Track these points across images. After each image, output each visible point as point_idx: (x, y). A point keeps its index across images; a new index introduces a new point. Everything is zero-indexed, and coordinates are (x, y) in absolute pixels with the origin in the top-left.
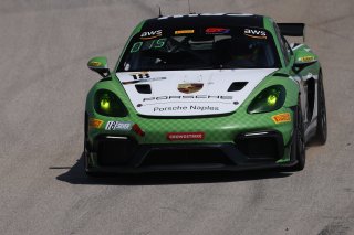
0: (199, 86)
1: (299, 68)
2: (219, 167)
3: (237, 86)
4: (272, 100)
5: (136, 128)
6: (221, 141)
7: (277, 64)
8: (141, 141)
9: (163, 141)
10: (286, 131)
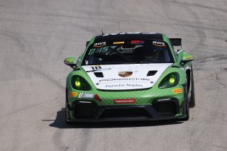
0: (130, 73)
1: (184, 63)
2: (143, 118)
3: (152, 73)
4: (172, 81)
5: (96, 97)
6: (143, 105)
7: (172, 61)
8: (99, 104)
9: (112, 104)
10: (180, 98)
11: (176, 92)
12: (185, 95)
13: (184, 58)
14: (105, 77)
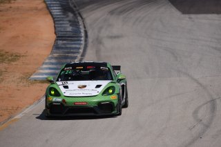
0: (85, 86)
1: (119, 81)
2: (92, 114)
3: (98, 86)
4: (111, 91)
5: (64, 101)
6: (92, 106)
7: (112, 79)
8: (65, 105)
9: (73, 105)
10: (115, 102)
11: (113, 98)
12: (119, 100)
13: (120, 78)
14: (70, 89)
